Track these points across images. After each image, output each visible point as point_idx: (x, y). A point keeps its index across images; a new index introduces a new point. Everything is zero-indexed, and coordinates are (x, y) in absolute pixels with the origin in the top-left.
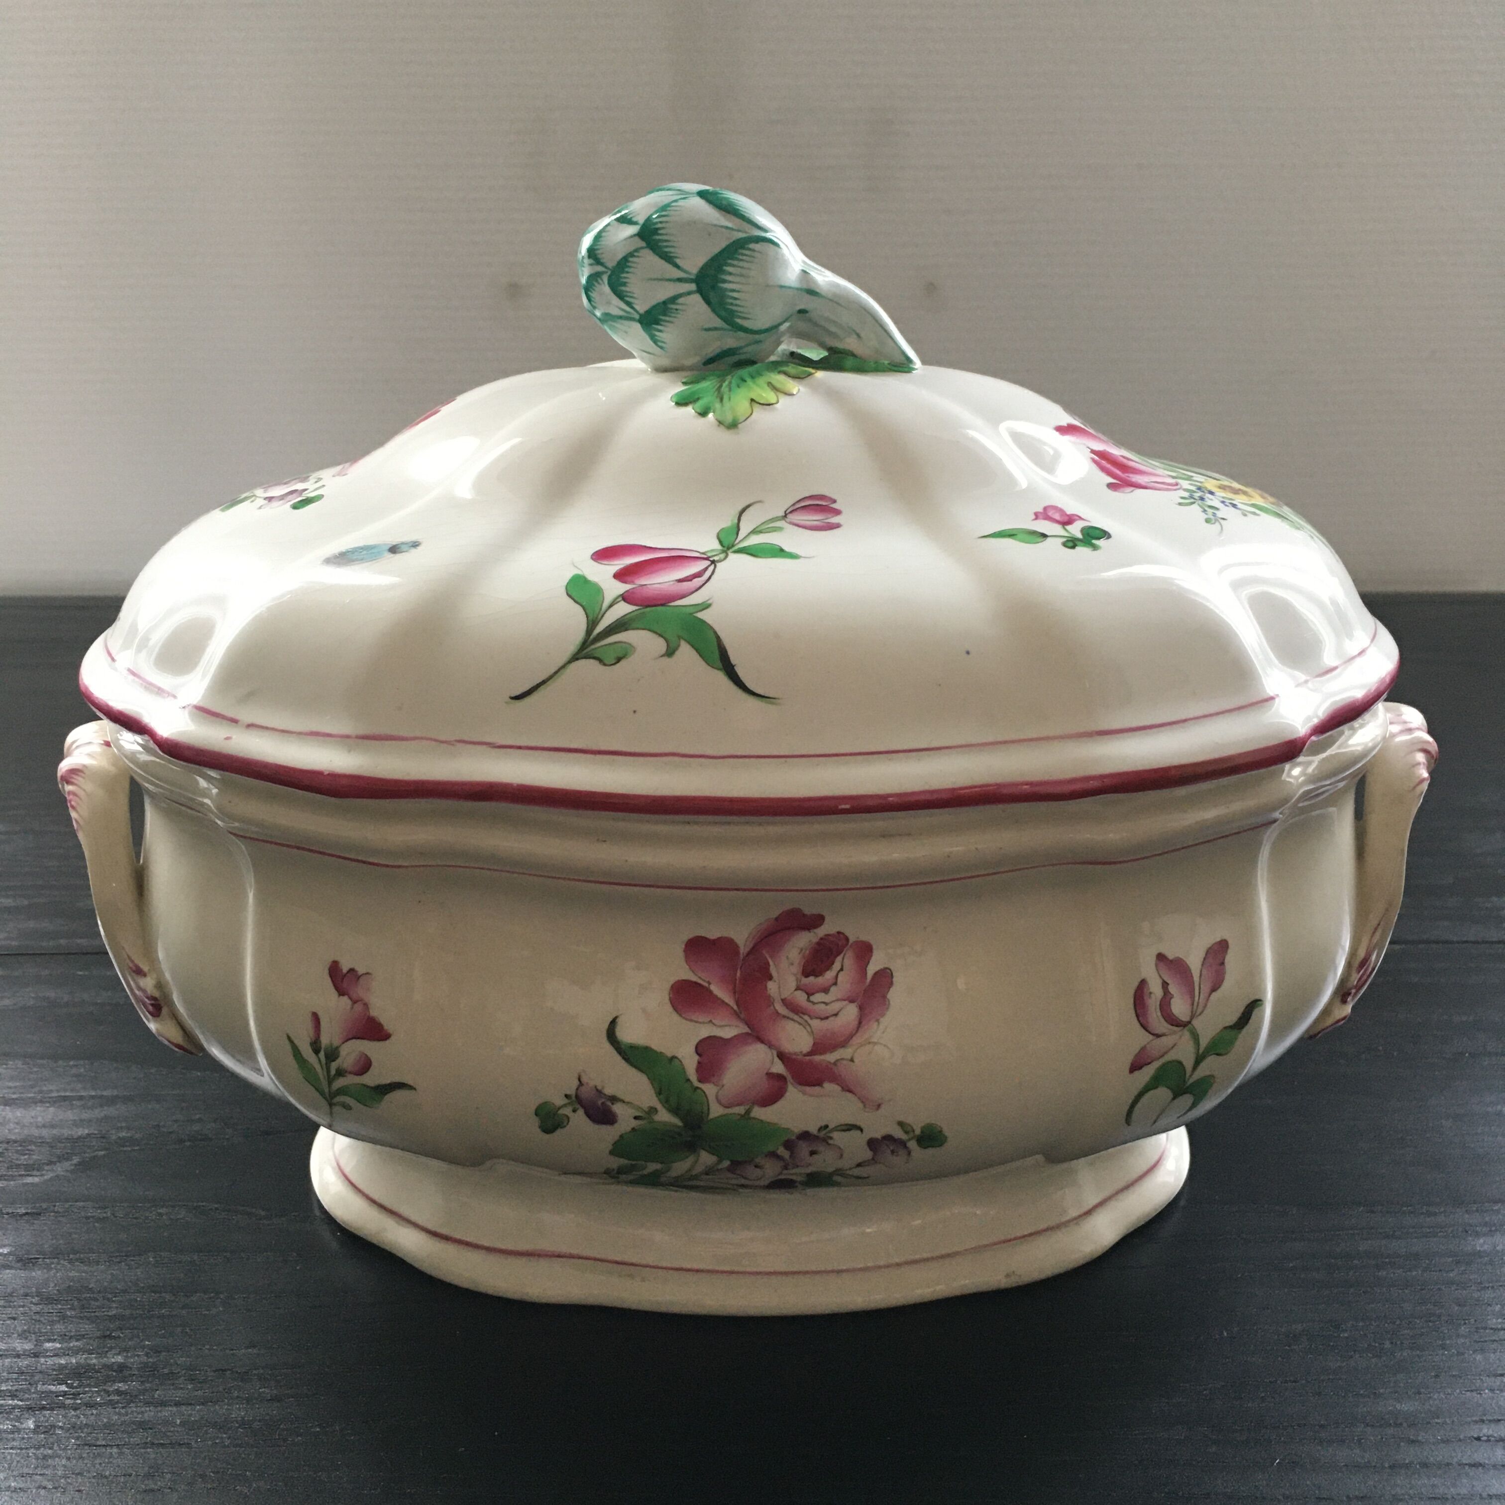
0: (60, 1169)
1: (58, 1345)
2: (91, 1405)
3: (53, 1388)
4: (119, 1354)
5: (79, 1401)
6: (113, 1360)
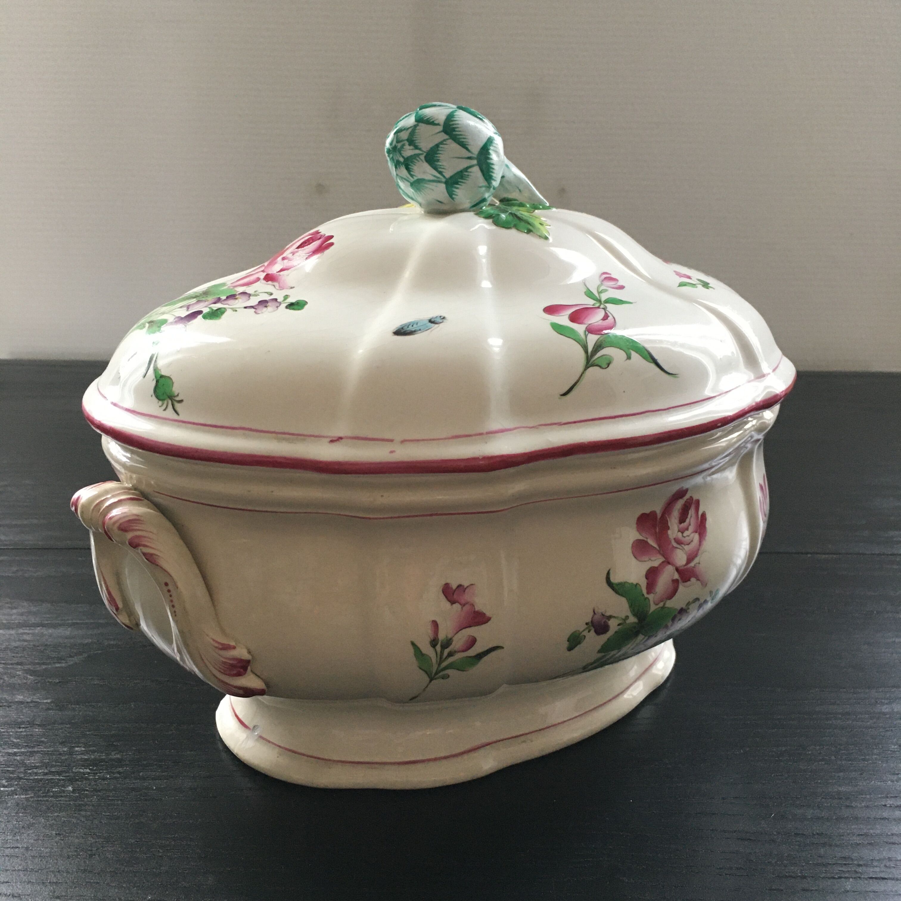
0: (76, 659)
1: (83, 749)
2: (104, 779)
3: (82, 770)
4: (118, 754)
5: (97, 777)
6: (115, 757)
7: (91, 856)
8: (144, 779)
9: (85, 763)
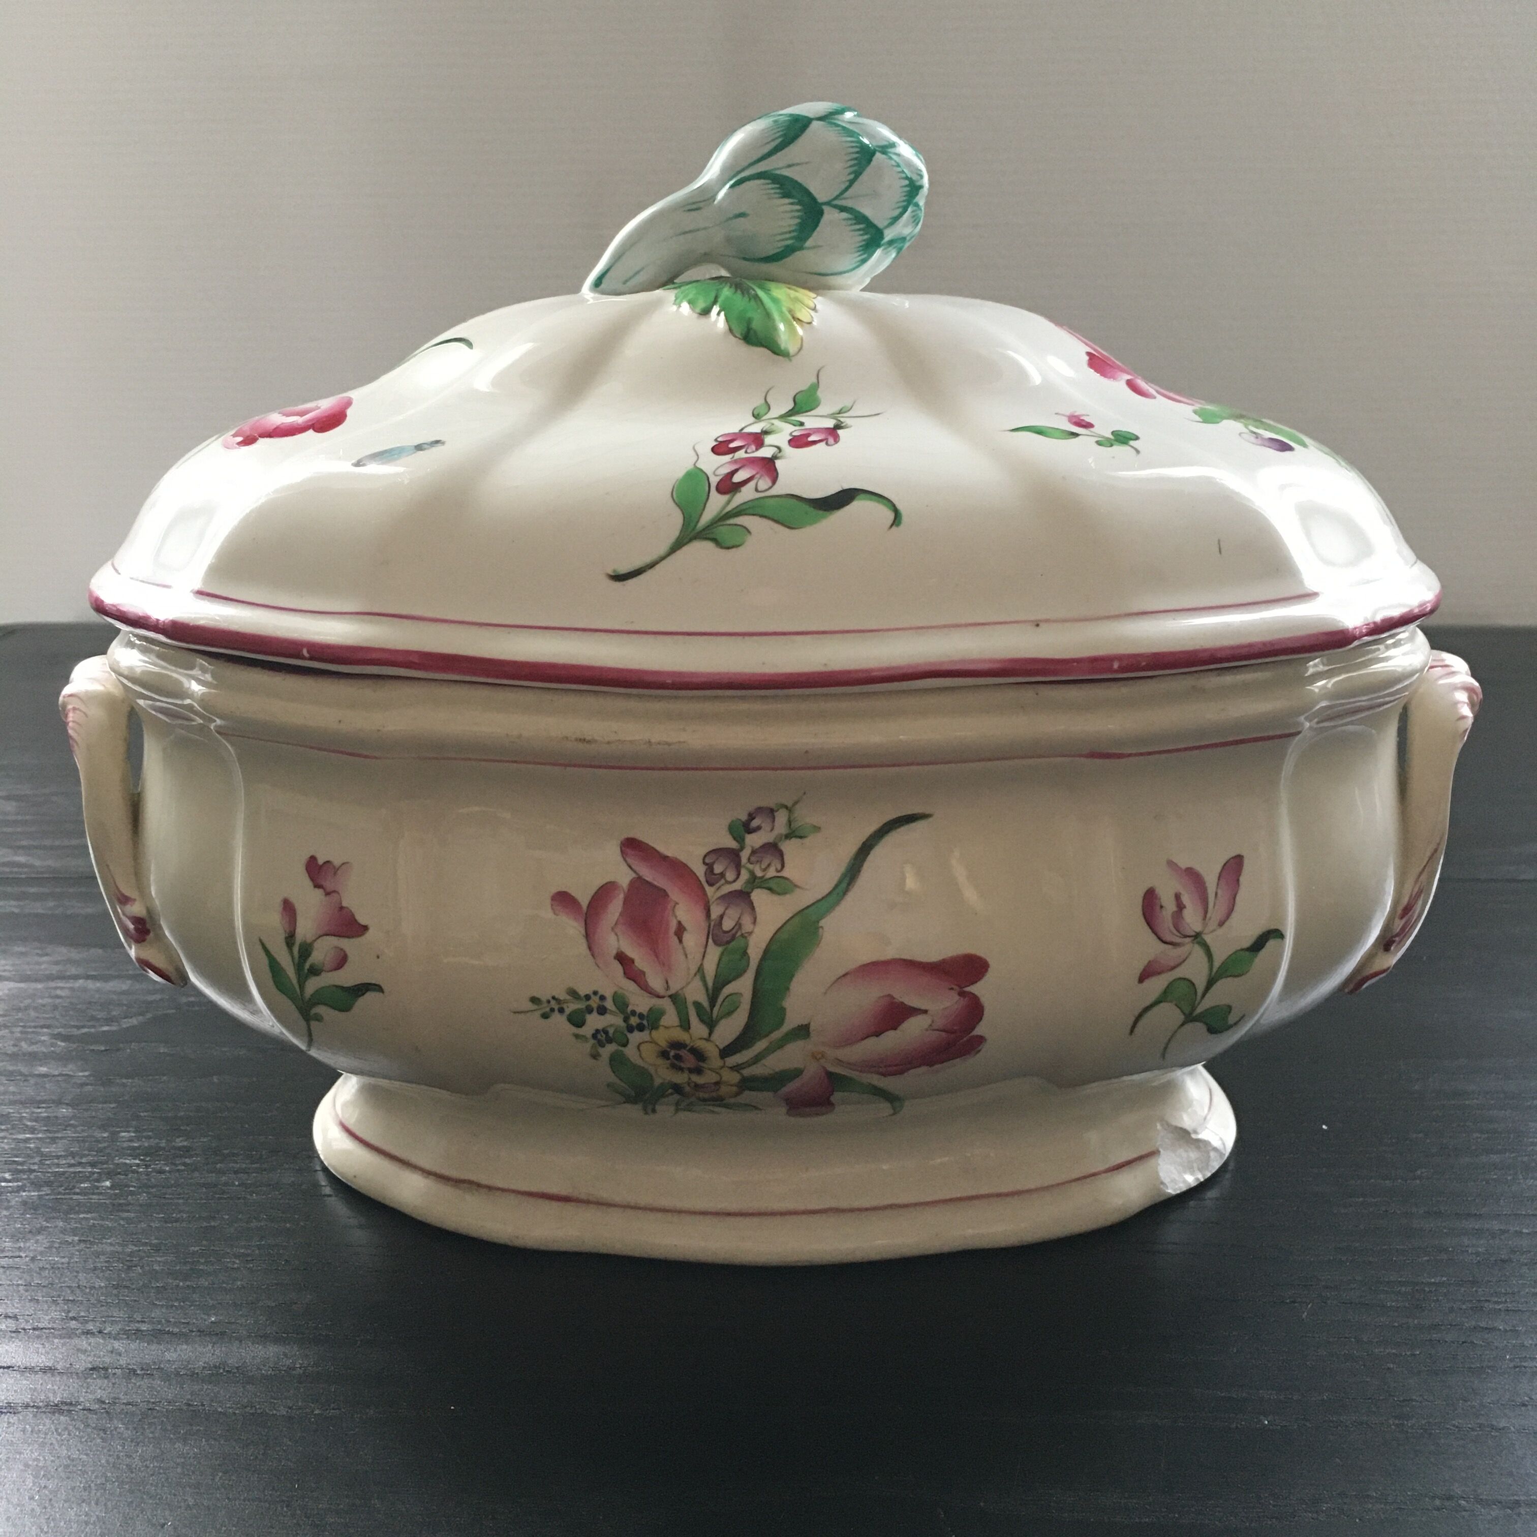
7: (129, 1268)
8: (222, 1172)
9: (134, 1153)
